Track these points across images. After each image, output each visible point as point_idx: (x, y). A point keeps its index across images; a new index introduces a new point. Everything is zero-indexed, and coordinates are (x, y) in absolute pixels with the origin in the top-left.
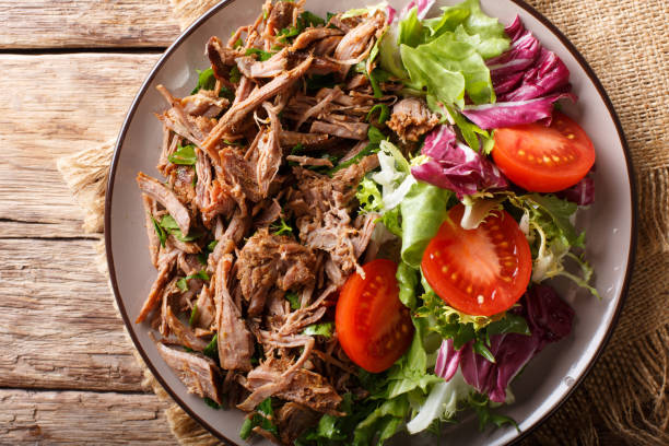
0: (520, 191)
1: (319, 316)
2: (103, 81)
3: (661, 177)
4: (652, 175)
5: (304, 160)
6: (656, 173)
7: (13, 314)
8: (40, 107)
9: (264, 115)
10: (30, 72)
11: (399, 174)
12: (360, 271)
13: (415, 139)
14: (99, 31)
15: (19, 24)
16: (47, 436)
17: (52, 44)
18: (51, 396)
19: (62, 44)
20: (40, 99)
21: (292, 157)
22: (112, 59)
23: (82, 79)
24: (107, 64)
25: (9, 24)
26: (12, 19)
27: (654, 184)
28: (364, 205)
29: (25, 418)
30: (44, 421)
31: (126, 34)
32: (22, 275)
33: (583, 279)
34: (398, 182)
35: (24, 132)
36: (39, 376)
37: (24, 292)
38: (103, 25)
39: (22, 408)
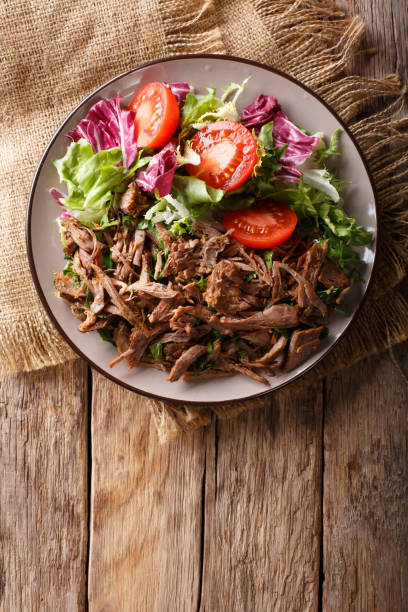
0: (179, 129)
1: (260, 259)
2: (110, 414)
3: (172, 40)
4: (171, 46)
5: (157, 268)
6: (170, 43)
7: (269, 480)
8: (126, 459)
9: (127, 293)
10: (103, 465)
11: (168, 208)
12: (230, 231)
13: (145, 198)
14: (76, 418)
15: (70, 473)
16: (355, 457)
17: (85, 449)
18: (327, 454)
19: (85, 443)
20: (121, 458)
21: (155, 277)
22: (95, 409)
23: (107, 427)
24: (98, 412)
25: (70, 481)
26: (67, 479)
27: (177, 45)
28: (188, 231)
29: (343, 473)
30: (345, 460)
31: (79, 398)
32: (241, 473)
33: (237, 89)
34: (173, 209)
35: (143, 469)
36: (312, 462)
37: (253, 470)
38: (72, 414)
39: (335, 475)
